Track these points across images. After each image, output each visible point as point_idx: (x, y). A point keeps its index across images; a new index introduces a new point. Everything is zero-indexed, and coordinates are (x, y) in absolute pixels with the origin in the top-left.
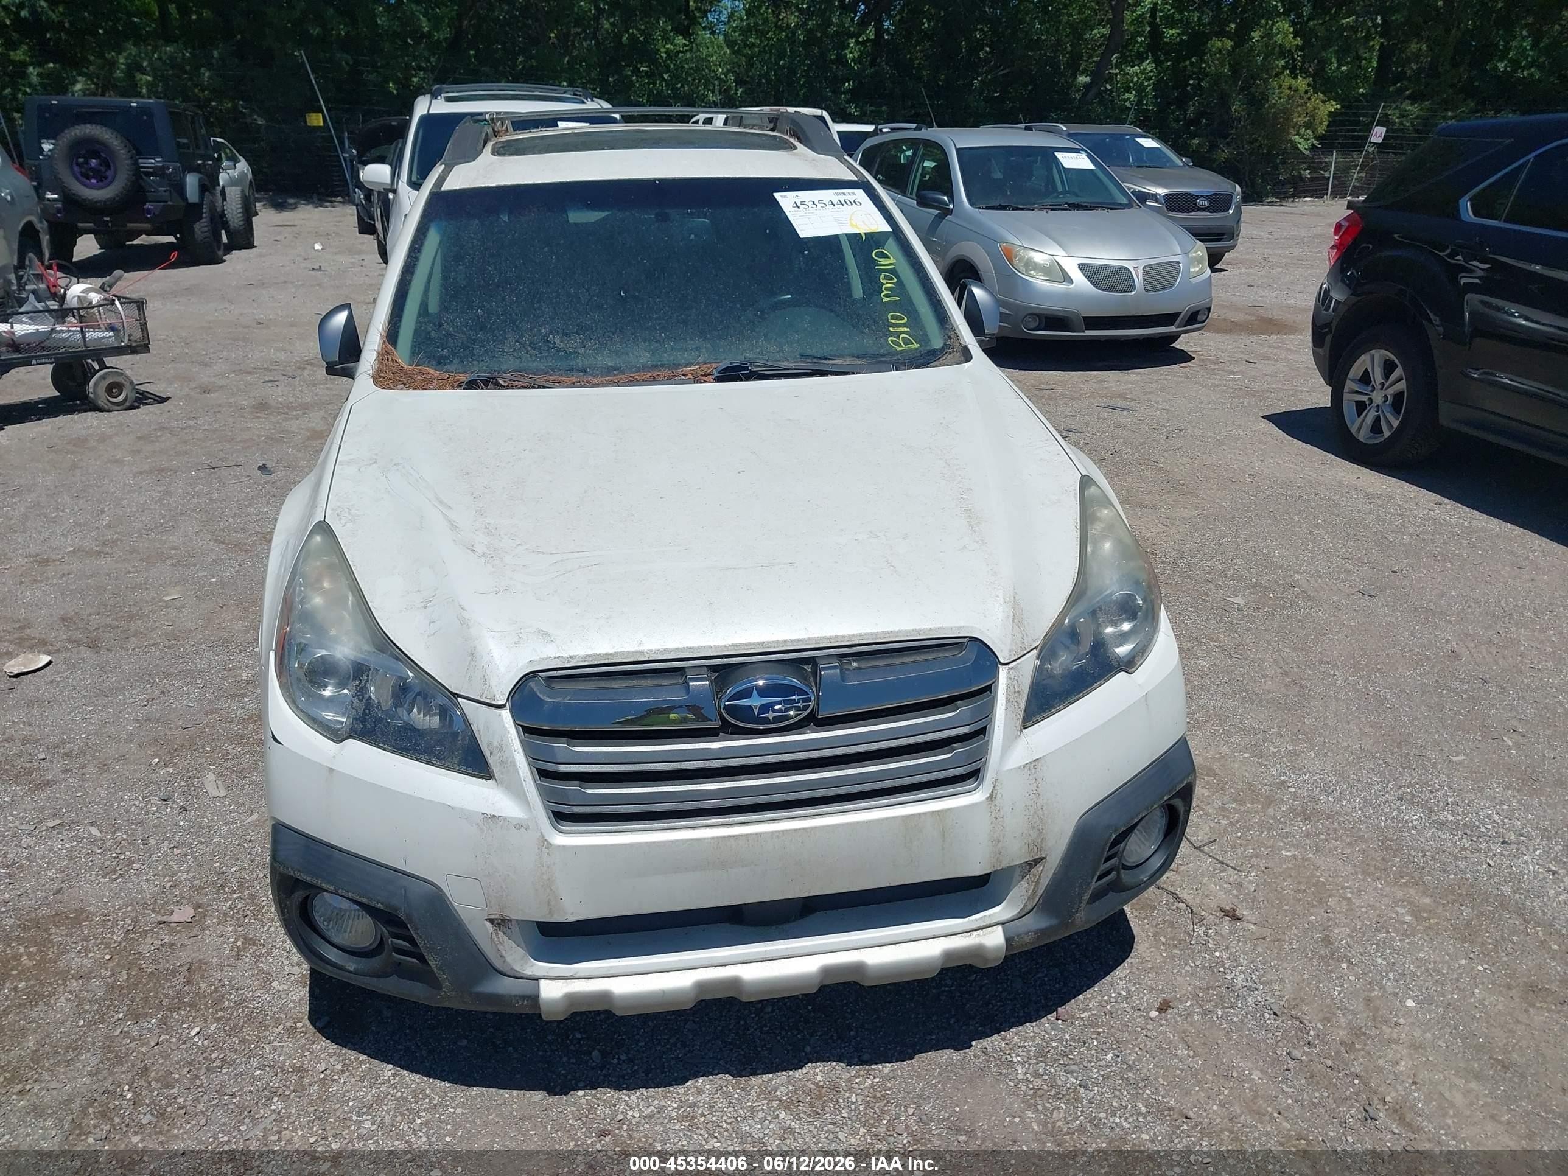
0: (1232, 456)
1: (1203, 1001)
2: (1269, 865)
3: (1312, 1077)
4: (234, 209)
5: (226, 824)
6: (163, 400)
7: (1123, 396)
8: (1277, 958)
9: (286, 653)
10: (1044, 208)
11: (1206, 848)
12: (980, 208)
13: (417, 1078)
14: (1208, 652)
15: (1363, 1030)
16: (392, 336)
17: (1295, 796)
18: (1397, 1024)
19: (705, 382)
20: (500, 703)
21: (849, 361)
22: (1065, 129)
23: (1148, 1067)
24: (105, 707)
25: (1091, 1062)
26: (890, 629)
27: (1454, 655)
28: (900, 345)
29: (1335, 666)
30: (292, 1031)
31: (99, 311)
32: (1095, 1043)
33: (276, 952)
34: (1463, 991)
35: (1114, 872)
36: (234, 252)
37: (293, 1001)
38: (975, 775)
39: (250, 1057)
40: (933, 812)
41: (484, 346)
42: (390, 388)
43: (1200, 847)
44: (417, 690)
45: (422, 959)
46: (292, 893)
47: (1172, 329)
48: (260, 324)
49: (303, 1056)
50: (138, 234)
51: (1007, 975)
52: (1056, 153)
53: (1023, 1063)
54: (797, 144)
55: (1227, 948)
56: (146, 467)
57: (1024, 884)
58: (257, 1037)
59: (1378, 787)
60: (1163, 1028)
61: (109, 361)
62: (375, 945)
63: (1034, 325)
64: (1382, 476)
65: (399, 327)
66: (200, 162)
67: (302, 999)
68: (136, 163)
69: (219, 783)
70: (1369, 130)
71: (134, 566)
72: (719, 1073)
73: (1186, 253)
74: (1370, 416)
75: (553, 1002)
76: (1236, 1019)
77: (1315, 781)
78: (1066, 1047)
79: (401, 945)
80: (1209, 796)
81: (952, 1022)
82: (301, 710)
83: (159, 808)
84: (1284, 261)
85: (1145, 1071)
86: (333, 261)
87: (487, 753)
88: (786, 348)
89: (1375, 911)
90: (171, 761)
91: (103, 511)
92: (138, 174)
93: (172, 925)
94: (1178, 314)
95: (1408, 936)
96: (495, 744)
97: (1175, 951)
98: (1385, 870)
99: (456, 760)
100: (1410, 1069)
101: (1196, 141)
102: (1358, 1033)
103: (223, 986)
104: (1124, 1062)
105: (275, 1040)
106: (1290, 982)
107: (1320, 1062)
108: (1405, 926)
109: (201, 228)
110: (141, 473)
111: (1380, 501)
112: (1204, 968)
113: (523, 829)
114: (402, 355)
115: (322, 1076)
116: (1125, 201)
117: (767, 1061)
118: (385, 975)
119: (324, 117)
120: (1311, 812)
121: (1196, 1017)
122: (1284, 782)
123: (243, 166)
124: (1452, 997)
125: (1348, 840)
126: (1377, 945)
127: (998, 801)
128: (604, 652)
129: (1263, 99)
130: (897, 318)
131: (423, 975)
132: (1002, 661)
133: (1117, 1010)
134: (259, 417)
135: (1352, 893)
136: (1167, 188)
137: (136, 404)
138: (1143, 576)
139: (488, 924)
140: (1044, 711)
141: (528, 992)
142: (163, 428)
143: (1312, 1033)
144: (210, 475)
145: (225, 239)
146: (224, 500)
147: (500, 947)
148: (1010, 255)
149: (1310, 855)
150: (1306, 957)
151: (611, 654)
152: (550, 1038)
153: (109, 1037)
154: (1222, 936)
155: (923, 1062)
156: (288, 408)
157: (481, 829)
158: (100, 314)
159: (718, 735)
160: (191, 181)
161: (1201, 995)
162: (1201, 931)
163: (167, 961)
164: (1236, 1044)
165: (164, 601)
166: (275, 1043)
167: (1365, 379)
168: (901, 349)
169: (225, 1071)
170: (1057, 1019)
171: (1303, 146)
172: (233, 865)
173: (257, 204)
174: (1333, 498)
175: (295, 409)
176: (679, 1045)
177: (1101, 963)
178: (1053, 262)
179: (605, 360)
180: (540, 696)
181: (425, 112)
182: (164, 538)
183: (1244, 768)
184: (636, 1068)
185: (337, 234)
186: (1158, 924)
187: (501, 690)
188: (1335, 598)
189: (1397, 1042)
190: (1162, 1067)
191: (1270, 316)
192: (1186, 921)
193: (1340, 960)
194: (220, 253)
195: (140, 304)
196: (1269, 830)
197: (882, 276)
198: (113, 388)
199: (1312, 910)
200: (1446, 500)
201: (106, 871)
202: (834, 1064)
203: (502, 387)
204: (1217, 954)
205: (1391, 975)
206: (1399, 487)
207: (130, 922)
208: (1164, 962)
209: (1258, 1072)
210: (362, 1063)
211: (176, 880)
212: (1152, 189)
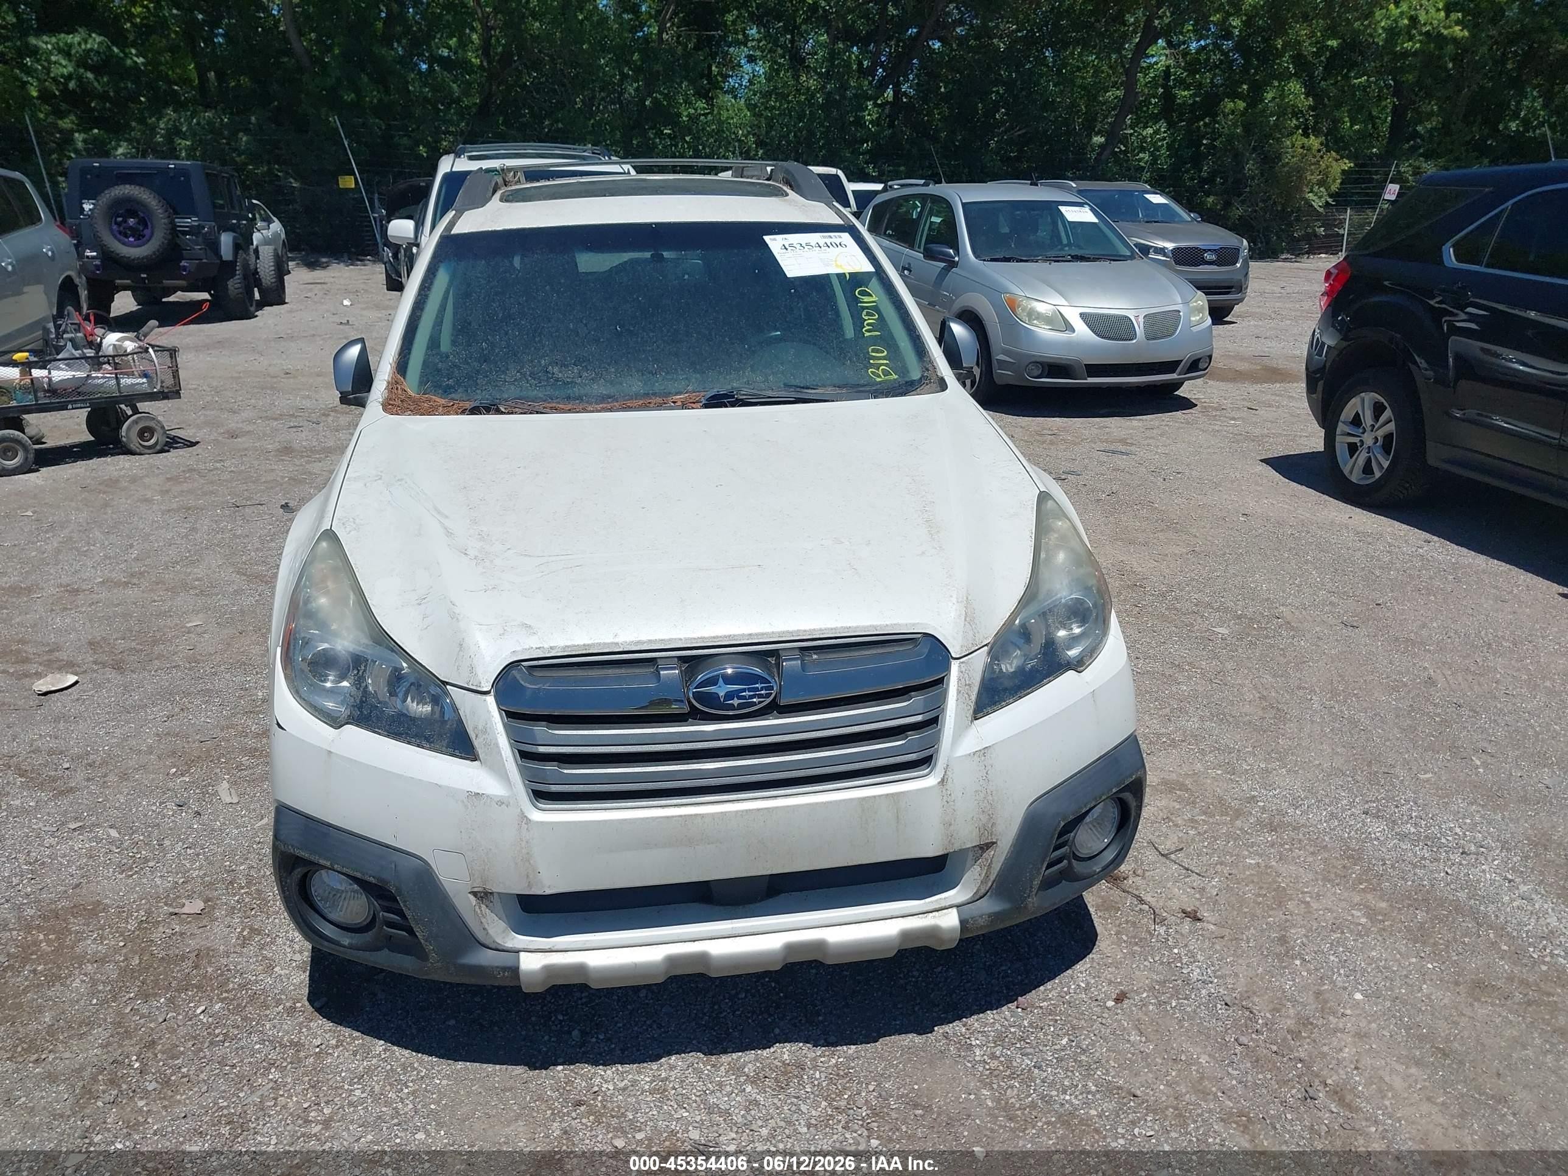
0: (1226, 496)
1: (1159, 993)
2: (1233, 872)
3: (1257, 1061)
4: (267, 266)
5: (237, 828)
6: (193, 444)
7: (1123, 441)
8: (1233, 955)
9: (292, 647)
10: (1048, 259)
11: (1173, 856)
12: (984, 260)
13: (406, 1052)
14: (1190, 678)
15: (1311, 1020)
16: (402, 366)
17: (1264, 809)
18: (1343, 1015)
19: (693, 408)
20: (485, 689)
21: (830, 390)
22: (1074, 185)
23: (1101, 1050)
24: (128, 722)
25: (1046, 1046)
26: (848, 625)
27: (1431, 681)
28: (879, 376)
29: (1313, 691)
30: (291, 1011)
31: (133, 359)
32: (1052, 1029)
33: (279, 941)
34: (1412, 986)
35: (1065, 861)
36: (265, 308)
37: (294, 985)
38: (926, 761)
39: (251, 1033)
40: (887, 795)
41: (487, 377)
42: (398, 414)
43: (1167, 854)
44: (412, 680)
45: (411, 932)
46: (293, 869)
47: (1174, 376)
48: (287, 373)
49: (300, 1032)
50: (173, 290)
51: (972, 968)
52: (1060, 207)
53: (980, 1047)
54: (789, 191)
55: (1186, 946)
56: (175, 506)
57: (976, 868)
58: (259, 1015)
59: (1345, 802)
60: (1119, 1017)
61: (142, 406)
62: (368, 920)
63: (1037, 372)
64: (1374, 515)
65: (409, 359)
66: (234, 221)
67: (301, 983)
68: (172, 223)
69: (233, 791)
70: (1383, 188)
71: (160, 596)
72: (691, 1051)
73: (1186, 303)
74: (1362, 457)
75: (532, 973)
76: (1189, 1009)
77: (1285, 796)
78: (1023, 1033)
79: (392, 918)
80: (1179, 809)
81: (916, 1009)
82: (304, 699)
83: (175, 812)
84: (1293, 313)
85: (1097, 1054)
86: (361, 316)
87: (472, 735)
88: (771, 378)
89: (1332, 913)
90: (187, 771)
91: (131, 546)
92: (173, 230)
93: (183, 916)
94: (1178, 363)
95: (1362, 937)
96: (480, 727)
97: (1135, 948)
98: (1345, 877)
99: (445, 743)
100: (1354, 1056)
101: (1211, 199)
102: (1305, 1022)
103: (228, 970)
104: (1078, 1046)
105: (274, 1018)
106: (1243, 976)
107: (1266, 1048)
108: (1360, 928)
109: (234, 285)
110: (169, 511)
111: (1370, 539)
112: (1162, 963)
113: (504, 806)
114: (411, 385)
115: (318, 1050)
116: (1129, 254)
117: (737, 1041)
118: (378, 949)
119: (356, 179)
120: (1278, 824)
121: (1151, 1007)
122: (1254, 797)
123: (276, 226)
124: (1400, 992)
125: (1312, 850)
126: (1332, 944)
127: (949, 785)
128: (582, 643)
129: (1276, 157)
130: (877, 351)
131: (412, 947)
132: (954, 656)
133: (1076, 1000)
134: (283, 460)
135: (1311, 897)
136: (1174, 242)
137: (166, 448)
138: (1092, 582)
139: (471, 897)
140: (995, 704)
141: (509, 964)
142: (191, 470)
143: (1260, 1021)
144: (234, 513)
145: (257, 296)
146: (247, 536)
147: (483, 920)
148: (1013, 305)
149: (1274, 863)
150: (1262, 954)
151: (588, 645)
152: (533, 1019)
153: (120, 1014)
154: (1182, 935)
155: (887, 1044)
156: (312, 451)
157: (466, 807)
158: (134, 361)
159: (686, 721)
160: (226, 240)
161: (1157, 987)
162: (1162, 930)
163: (178, 948)
164: (1188, 1030)
165: (186, 627)
166: (275, 1021)
167: (1356, 421)
168: (878, 380)
169: (227, 1044)
170: (1017, 1008)
171: (1317, 204)
172: (242, 864)
173: (290, 263)
174: (1324, 536)
175: (318, 452)
176: (655, 1026)
177: (1063, 958)
178: (1054, 311)
179: (600, 388)
180: (522, 683)
181: (449, 170)
182: (189, 570)
183: (1216, 784)
184: (613, 1046)
185: (366, 291)
186: (1121, 924)
187: (486, 678)
188: (1318, 629)
189: (1343, 1031)
190: (1114, 1051)
191: (1275, 366)
192: (1148, 922)
193: (1293, 958)
194: (252, 309)
195: (173, 352)
196: (1235, 840)
197: (864, 313)
198: (145, 432)
199: (1271, 913)
200: (1436, 538)
201: (122, 868)
202: (801, 1044)
203: (502, 413)
204: (1176, 951)
205: (1342, 971)
206: (1390, 526)
207: (143, 914)
208: (1125, 958)
209: (1207, 1057)
210: (354, 1039)
211: (188, 877)
212: (1161, 244)
